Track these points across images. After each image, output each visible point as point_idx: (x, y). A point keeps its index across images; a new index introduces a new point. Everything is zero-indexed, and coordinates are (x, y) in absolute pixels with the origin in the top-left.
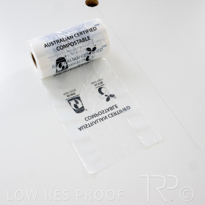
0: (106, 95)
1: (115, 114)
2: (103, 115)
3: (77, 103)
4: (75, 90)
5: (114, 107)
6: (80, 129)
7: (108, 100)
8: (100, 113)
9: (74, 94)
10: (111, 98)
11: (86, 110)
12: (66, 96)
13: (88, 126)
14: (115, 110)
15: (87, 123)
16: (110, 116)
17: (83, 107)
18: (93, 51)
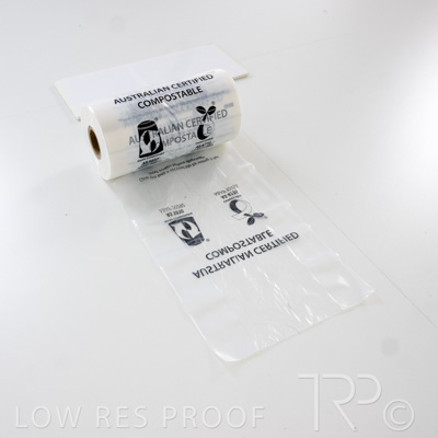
0: (246, 215)
1: (268, 247)
2: (244, 250)
3: (188, 227)
4: (182, 205)
5: (265, 235)
6: (197, 275)
7: (251, 221)
8: (237, 246)
9: (182, 211)
10: (256, 219)
11: (208, 240)
12: (164, 214)
13: (214, 269)
14: (268, 240)
15: (210, 263)
16: (259, 250)
17: (200, 235)
18: (210, 113)
